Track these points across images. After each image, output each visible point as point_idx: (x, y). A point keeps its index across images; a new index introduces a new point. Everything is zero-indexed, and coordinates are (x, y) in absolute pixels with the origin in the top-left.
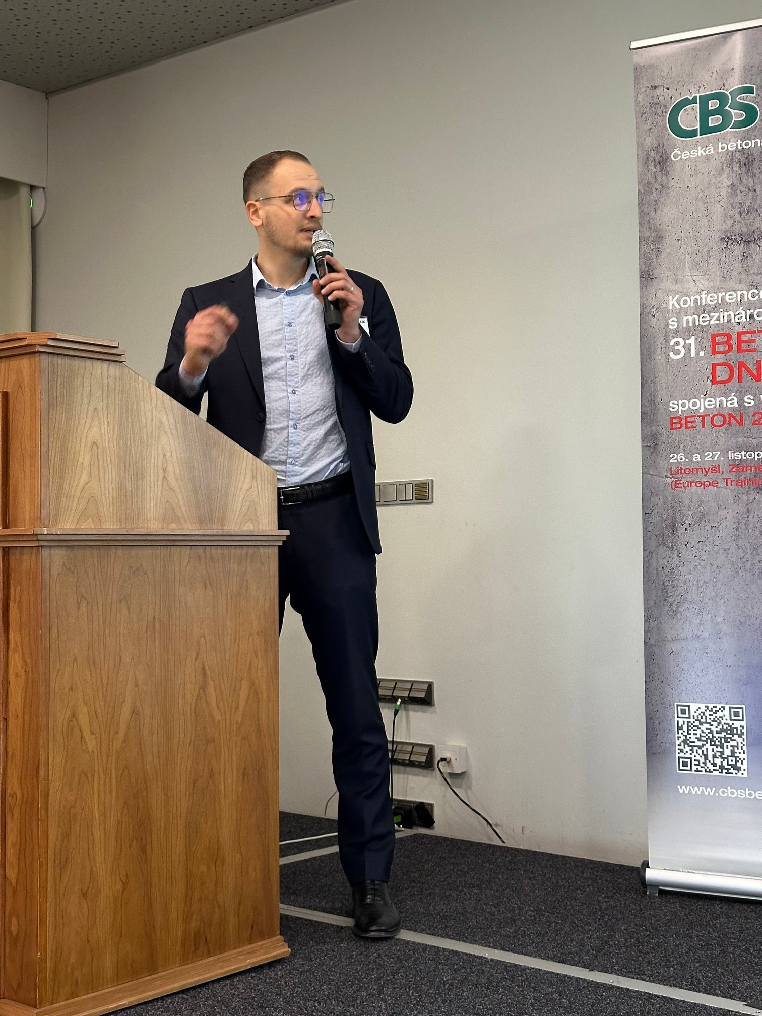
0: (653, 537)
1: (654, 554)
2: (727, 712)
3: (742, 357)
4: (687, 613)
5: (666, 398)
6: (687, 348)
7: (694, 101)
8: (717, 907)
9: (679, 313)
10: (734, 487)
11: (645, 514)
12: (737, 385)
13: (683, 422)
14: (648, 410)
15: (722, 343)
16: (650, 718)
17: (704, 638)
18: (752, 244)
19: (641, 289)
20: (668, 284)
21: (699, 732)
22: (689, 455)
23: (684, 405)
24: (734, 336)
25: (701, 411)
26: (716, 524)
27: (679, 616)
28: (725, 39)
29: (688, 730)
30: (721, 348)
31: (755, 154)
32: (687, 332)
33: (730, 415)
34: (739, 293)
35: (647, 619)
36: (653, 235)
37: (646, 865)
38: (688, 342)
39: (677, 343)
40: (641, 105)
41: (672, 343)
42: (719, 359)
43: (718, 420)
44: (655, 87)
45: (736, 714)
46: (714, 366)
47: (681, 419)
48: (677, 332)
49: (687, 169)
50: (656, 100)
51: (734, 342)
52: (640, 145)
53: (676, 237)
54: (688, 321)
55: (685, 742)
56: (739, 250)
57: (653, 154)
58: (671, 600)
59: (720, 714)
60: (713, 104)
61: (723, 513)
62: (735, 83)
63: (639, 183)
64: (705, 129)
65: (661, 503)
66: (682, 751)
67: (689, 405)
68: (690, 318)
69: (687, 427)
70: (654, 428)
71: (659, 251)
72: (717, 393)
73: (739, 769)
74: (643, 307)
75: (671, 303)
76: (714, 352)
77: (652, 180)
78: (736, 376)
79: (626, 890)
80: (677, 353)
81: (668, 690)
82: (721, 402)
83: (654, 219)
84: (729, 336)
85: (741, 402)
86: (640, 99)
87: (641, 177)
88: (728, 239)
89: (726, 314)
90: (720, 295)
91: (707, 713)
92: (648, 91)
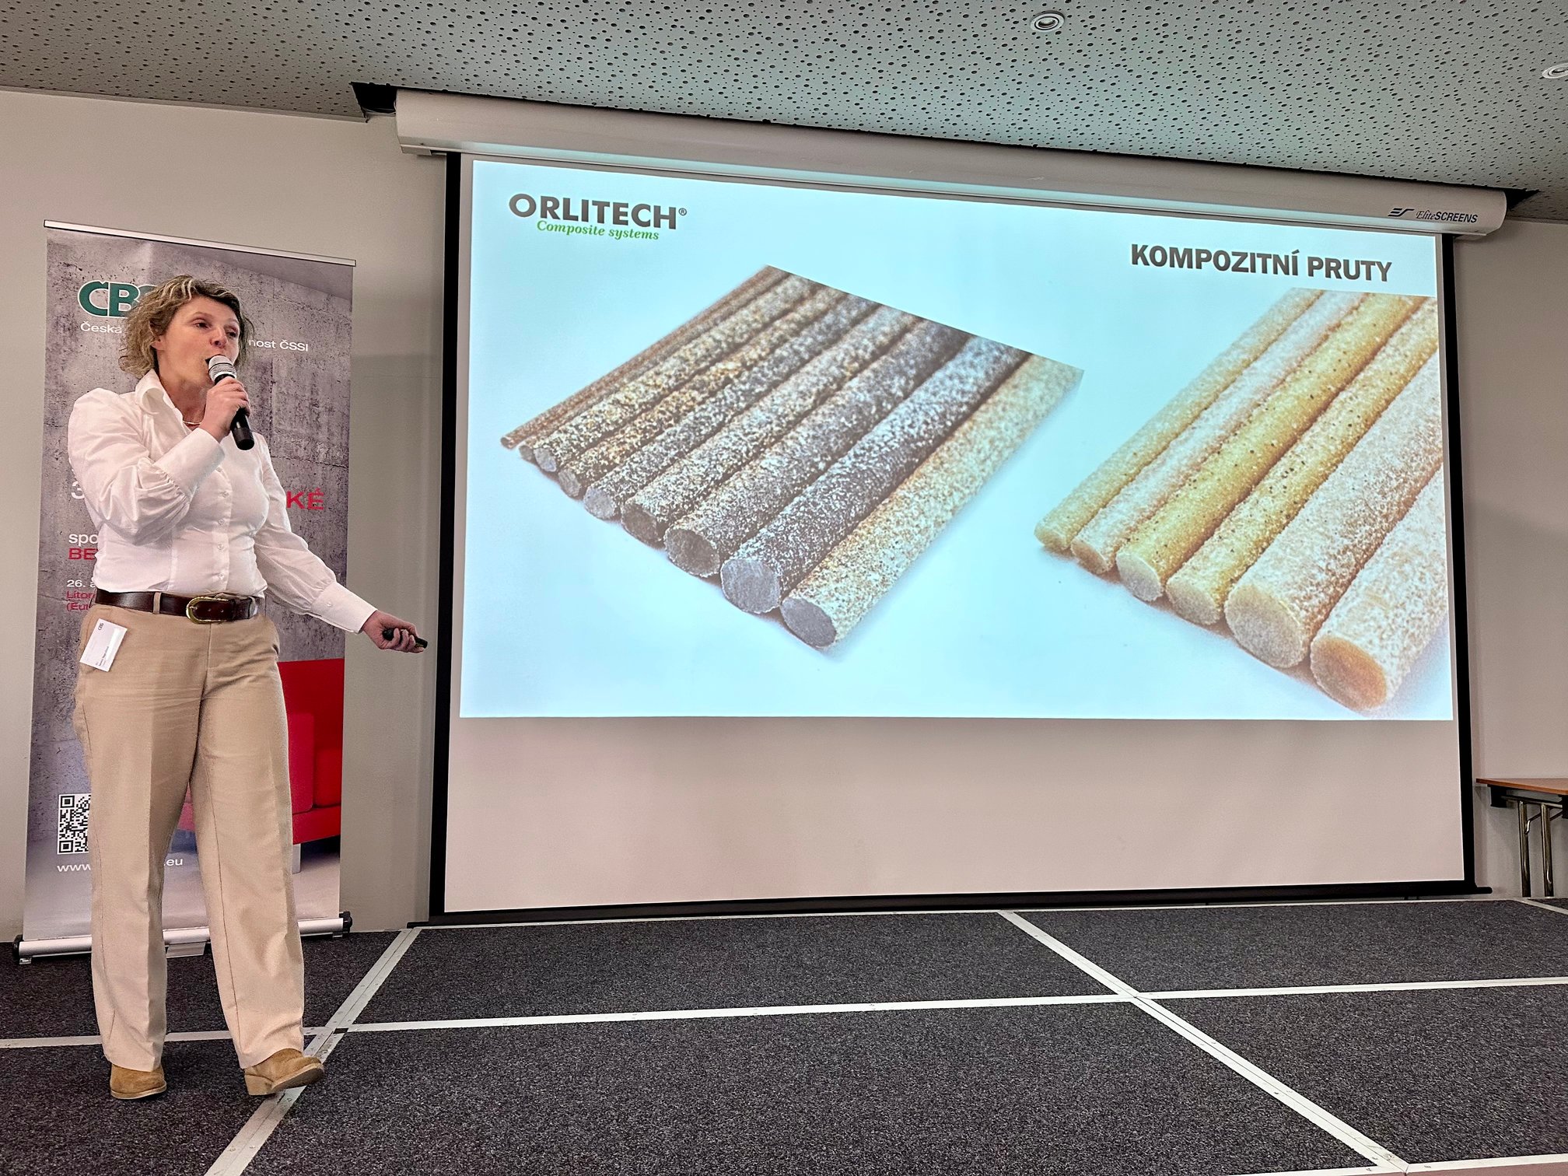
0: (46, 652)
1: (46, 667)
5: (66, 532)
7: (106, 286)
11: (39, 630)
13: (82, 553)
14: (47, 540)
16: (32, 810)
19: (45, 433)
23: (84, 539)
28: (137, 243)
29: (71, 817)
35: (35, 724)
36: (60, 389)
37: (20, 939)
40: (54, 276)
44: (68, 265)
47: (80, 551)
49: (96, 341)
50: (68, 276)
52: (50, 310)
55: (67, 828)
57: (63, 320)
58: (61, 706)
60: (124, 293)
62: (143, 282)
63: (48, 342)
65: (55, 622)
66: (63, 836)
69: (86, 558)
70: (52, 556)
74: (47, 449)
77: (61, 343)
81: (53, 784)
83: (61, 375)
86: (52, 271)
87: (50, 338)
92: (61, 266)
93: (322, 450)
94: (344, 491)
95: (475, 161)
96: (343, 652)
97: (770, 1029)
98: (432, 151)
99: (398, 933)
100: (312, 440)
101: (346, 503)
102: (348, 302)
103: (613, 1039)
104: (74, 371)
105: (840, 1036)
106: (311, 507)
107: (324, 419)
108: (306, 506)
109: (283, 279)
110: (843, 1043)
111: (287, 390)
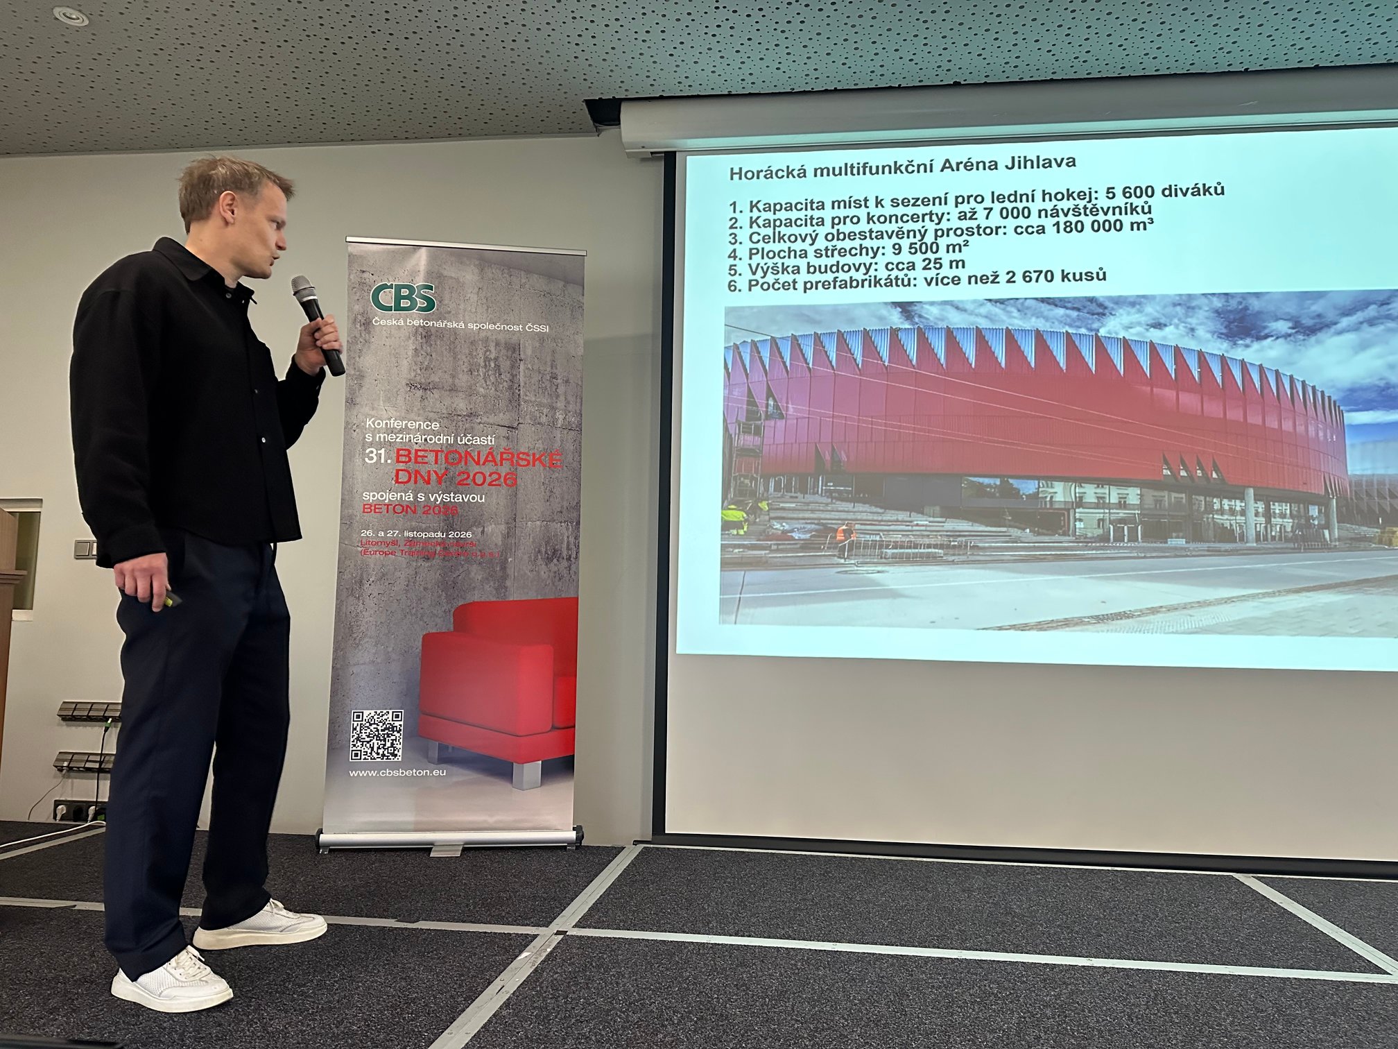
0: (345, 590)
1: (345, 603)
2: (390, 716)
3: (417, 467)
4: (367, 645)
5: (360, 490)
6: (379, 456)
7: (391, 287)
8: (373, 857)
9: (374, 431)
10: (407, 556)
11: (340, 572)
12: (414, 485)
13: (373, 508)
14: (347, 497)
15: (404, 455)
16: (332, 722)
17: (378, 663)
18: (428, 391)
19: (346, 410)
20: (367, 410)
21: (369, 730)
22: (376, 532)
23: (374, 496)
24: (413, 452)
25: (387, 501)
26: (392, 582)
27: (360, 647)
28: (415, 249)
29: (361, 730)
30: (403, 459)
31: (433, 331)
32: (380, 445)
33: (407, 506)
34: (418, 423)
35: (335, 651)
36: (358, 373)
37: (321, 832)
38: (379, 452)
39: (372, 452)
40: (353, 281)
41: (367, 451)
42: (402, 466)
43: (399, 509)
44: (364, 272)
45: (397, 716)
46: (398, 471)
47: (371, 506)
48: (371, 445)
49: (384, 332)
50: (363, 281)
51: (413, 456)
52: (350, 309)
53: (374, 378)
54: (380, 437)
55: (358, 739)
56: (420, 393)
57: (359, 317)
58: (355, 635)
59: (385, 717)
60: (405, 292)
61: (398, 574)
62: (419, 281)
63: (348, 336)
64: (398, 308)
65: (352, 566)
66: (354, 745)
67: (378, 496)
68: (382, 436)
69: (375, 512)
70: (350, 511)
71: (361, 386)
72: (399, 490)
73: (396, 755)
74: (347, 423)
75: (368, 423)
76: (398, 461)
77: (358, 336)
78: (413, 479)
79: (303, 852)
80: (372, 459)
81: (348, 701)
82: (401, 496)
84: (410, 452)
85: (416, 497)
86: (352, 277)
88: (411, 385)
89: (408, 436)
90: (404, 423)
91: (375, 717)
92: (358, 273)
93: (560, 416)
94: (578, 451)
95: (688, 157)
96: (577, 592)
97: (976, 974)
98: (652, 153)
99: (623, 848)
100: (553, 408)
101: (580, 462)
102: (581, 288)
103: (811, 967)
104: (367, 358)
105: (1054, 988)
106: (552, 465)
107: (561, 390)
108: (548, 465)
109: (528, 271)
110: (1058, 997)
111: (532, 366)
